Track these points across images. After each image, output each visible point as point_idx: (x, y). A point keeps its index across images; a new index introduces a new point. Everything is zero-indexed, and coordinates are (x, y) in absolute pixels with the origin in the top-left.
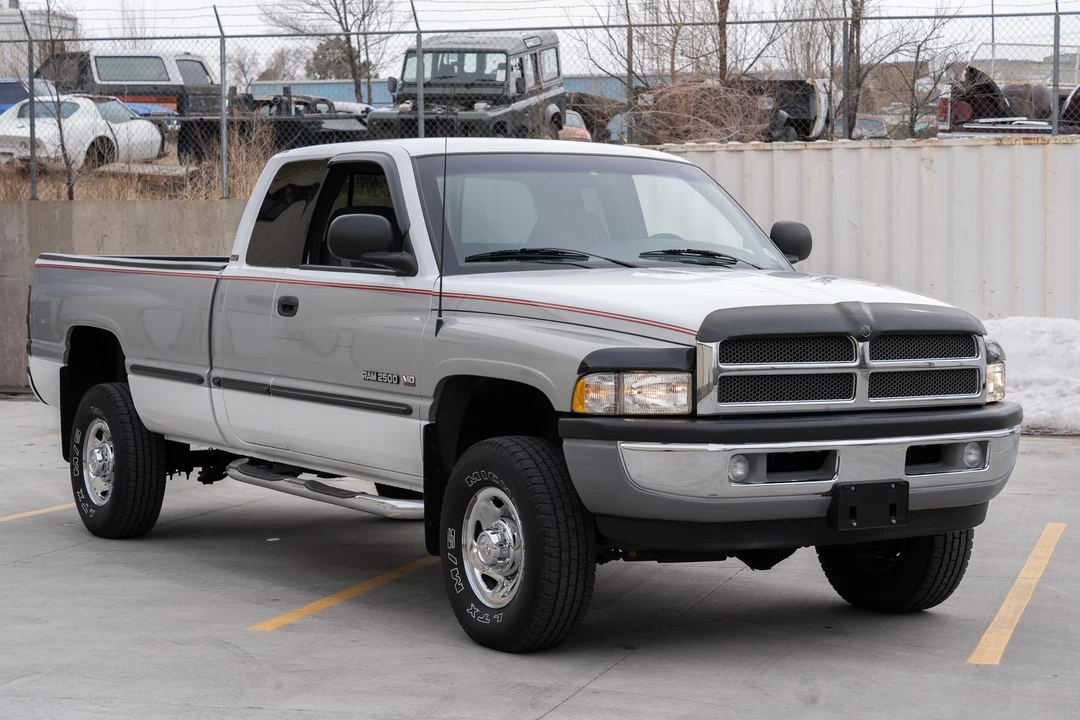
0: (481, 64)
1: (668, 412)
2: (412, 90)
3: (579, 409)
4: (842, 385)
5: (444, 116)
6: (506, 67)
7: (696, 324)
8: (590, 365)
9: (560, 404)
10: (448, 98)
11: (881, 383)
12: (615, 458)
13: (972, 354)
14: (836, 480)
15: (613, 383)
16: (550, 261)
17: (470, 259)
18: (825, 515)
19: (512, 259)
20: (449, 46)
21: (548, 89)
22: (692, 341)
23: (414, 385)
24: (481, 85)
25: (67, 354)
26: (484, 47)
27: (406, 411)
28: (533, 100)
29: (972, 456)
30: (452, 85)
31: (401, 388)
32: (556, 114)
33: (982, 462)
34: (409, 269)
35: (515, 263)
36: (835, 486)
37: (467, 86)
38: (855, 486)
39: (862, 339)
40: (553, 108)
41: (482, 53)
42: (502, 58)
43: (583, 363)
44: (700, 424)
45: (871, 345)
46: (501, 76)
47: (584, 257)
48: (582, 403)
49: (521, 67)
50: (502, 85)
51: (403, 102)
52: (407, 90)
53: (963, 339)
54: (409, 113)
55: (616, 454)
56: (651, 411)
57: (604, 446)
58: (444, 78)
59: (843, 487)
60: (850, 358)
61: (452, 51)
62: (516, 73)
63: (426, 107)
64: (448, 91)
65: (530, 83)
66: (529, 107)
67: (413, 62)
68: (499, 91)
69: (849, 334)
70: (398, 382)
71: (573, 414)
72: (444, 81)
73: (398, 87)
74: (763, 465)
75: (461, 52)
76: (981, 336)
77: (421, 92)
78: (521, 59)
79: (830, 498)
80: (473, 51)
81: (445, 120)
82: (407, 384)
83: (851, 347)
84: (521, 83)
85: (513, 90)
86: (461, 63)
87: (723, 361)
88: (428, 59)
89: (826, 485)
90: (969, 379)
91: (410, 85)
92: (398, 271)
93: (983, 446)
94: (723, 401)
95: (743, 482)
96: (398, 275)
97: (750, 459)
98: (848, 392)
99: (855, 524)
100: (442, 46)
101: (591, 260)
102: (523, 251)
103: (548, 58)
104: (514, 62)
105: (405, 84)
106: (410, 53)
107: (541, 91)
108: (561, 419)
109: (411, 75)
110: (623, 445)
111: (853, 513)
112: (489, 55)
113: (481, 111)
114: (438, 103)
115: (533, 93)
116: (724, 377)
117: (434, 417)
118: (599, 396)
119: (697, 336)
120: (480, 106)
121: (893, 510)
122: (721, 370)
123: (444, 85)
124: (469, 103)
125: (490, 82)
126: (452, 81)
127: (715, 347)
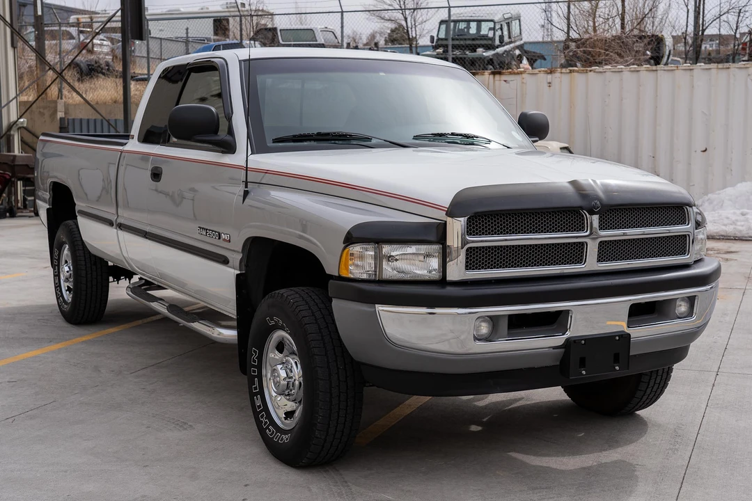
0: (479, 28)
1: (422, 278)
2: (444, 42)
3: (344, 274)
4: (575, 252)
5: (461, 56)
6: (494, 29)
7: (446, 199)
8: (354, 235)
9: (331, 268)
10: (463, 46)
11: (608, 250)
12: (374, 319)
13: (684, 223)
14: (568, 334)
15: (372, 253)
16: (340, 142)
17: (276, 141)
18: (558, 363)
19: (310, 140)
20: (464, 18)
21: (515, 42)
22: (441, 215)
23: (229, 241)
24: (481, 39)
25: (51, 199)
26: (479, 18)
27: (224, 261)
28: (507, 48)
29: (682, 308)
30: (465, 39)
31: (221, 243)
32: (519, 55)
33: (690, 313)
34: (229, 148)
35: (313, 143)
36: (568, 340)
37: (473, 39)
38: (585, 340)
39: (592, 213)
40: (517, 52)
41: (479, 22)
42: (491, 25)
43: (349, 233)
44: (450, 290)
45: (600, 217)
46: (491, 34)
47: (369, 139)
48: (347, 269)
49: (501, 29)
50: (490, 39)
51: (438, 49)
52: (440, 42)
53: (676, 210)
54: (442, 54)
55: (374, 314)
56: (407, 277)
57: (365, 308)
58: (461, 35)
59: (575, 341)
60: (582, 229)
61: (462, 21)
62: (498, 33)
63: (453, 51)
64: (462, 43)
65: (506, 39)
66: (505, 51)
67: (443, 27)
68: (490, 42)
69: (582, 208)
70: (219, 238)
71: (340, 278)
72: (461, 37)
73: (435, 40)
74: (504, 325)
75: (468, 21)
76: (691, 207)
77: (450, 43)
78: (501, 25)
79: (563, 350)
80: (474, 21)
81: (461, 58)
82: (224, 240)
83: (583, 220)
84: (501, 37)
85: (497, 42)
86: (468, 27)
87: (471, 234)
88: (452, 24)
89: (559, 340)
90: (679, 244)
91: (442, 39)
92: (222, 149)
93: (691, 300)
94: (470, 268)
95: (488, 339)
96: (223, 152)
97: (493, 320)
98: (580, 259)
99: (584, 372)
100: (460, 18)
101: (374, 141)
102: (319, 134)
103: (515, 25)
104: (498, 27)
105: (439, 39)
106: (442, 22)
107: (511, 42)
108: (331, 281)
109: (442, 35)
110: (379, 308)
111: (582, 363)
112: (483, 23)
113: (481, 53)
114: (457, 49)
115: (507, 44)
116: (471, 248)
117: (244, 267)
118: (361, 262)
119: (447, 212)
120: (480, 50)
121: (616, 359)
122: (468, 242)
123: (461, 39)
124: (474, 49)
125: (485, 37)
126: (465, 37)
127: (463, 220)
